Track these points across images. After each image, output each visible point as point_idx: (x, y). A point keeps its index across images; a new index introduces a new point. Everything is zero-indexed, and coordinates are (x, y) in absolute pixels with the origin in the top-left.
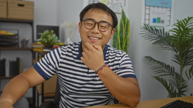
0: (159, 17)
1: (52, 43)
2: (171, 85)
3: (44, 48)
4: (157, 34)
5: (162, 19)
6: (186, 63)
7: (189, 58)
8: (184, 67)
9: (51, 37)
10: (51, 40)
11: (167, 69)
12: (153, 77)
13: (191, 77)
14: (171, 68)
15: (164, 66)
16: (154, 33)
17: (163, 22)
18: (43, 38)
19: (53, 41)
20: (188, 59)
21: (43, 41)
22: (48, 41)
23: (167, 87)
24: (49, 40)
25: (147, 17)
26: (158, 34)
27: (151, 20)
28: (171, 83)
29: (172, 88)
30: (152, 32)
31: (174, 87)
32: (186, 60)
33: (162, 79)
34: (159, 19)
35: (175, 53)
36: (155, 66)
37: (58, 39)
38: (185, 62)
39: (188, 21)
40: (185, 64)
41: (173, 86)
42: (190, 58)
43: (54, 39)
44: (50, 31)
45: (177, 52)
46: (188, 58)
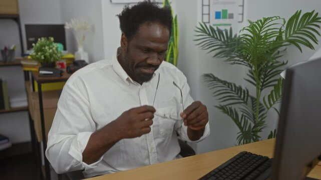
0: (225, 9)
1: (52, 60)
2: (244, 117)
3: (40, 69)
4: (221, 40)
5: (229, 12)
6: (265, 83)
7: (270, 76)
8: (261, 90)
9: (50, 49)
10: (51, 55)
11: (238, 94)
12: (217, 107)
13: (271, 105)
14: (244, 91)
15: (234, 89)
16: (217, 38)
17: (231, 16)
18: (37, 52)
19: (54, 55)
20: (268, 78)
21: (37, 56)
22: (45, 57)
23: (238, 123)
24: (47, 54)
25: (206, 10)
26: (223, 40)
27: (213, 15)
28: (244, 114)
29: (246, 122)
30: (213, 37)
31: (249, 120)
32: (266, 79)
33: (231, 109)
34: (225, 11)
35: (250, 69)
36: (219, 91)
37: (65, 49)
38: (264, 81)
39: (264, 22)
40: (264, 86)
41: (246, 118)
42: (272, 75)
43: (56, 52)
44: (48, 39)
45: (251, 67)
46: (268, 76)
